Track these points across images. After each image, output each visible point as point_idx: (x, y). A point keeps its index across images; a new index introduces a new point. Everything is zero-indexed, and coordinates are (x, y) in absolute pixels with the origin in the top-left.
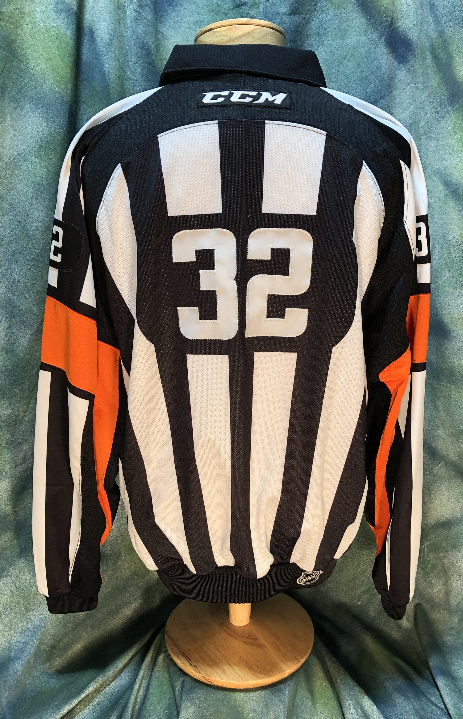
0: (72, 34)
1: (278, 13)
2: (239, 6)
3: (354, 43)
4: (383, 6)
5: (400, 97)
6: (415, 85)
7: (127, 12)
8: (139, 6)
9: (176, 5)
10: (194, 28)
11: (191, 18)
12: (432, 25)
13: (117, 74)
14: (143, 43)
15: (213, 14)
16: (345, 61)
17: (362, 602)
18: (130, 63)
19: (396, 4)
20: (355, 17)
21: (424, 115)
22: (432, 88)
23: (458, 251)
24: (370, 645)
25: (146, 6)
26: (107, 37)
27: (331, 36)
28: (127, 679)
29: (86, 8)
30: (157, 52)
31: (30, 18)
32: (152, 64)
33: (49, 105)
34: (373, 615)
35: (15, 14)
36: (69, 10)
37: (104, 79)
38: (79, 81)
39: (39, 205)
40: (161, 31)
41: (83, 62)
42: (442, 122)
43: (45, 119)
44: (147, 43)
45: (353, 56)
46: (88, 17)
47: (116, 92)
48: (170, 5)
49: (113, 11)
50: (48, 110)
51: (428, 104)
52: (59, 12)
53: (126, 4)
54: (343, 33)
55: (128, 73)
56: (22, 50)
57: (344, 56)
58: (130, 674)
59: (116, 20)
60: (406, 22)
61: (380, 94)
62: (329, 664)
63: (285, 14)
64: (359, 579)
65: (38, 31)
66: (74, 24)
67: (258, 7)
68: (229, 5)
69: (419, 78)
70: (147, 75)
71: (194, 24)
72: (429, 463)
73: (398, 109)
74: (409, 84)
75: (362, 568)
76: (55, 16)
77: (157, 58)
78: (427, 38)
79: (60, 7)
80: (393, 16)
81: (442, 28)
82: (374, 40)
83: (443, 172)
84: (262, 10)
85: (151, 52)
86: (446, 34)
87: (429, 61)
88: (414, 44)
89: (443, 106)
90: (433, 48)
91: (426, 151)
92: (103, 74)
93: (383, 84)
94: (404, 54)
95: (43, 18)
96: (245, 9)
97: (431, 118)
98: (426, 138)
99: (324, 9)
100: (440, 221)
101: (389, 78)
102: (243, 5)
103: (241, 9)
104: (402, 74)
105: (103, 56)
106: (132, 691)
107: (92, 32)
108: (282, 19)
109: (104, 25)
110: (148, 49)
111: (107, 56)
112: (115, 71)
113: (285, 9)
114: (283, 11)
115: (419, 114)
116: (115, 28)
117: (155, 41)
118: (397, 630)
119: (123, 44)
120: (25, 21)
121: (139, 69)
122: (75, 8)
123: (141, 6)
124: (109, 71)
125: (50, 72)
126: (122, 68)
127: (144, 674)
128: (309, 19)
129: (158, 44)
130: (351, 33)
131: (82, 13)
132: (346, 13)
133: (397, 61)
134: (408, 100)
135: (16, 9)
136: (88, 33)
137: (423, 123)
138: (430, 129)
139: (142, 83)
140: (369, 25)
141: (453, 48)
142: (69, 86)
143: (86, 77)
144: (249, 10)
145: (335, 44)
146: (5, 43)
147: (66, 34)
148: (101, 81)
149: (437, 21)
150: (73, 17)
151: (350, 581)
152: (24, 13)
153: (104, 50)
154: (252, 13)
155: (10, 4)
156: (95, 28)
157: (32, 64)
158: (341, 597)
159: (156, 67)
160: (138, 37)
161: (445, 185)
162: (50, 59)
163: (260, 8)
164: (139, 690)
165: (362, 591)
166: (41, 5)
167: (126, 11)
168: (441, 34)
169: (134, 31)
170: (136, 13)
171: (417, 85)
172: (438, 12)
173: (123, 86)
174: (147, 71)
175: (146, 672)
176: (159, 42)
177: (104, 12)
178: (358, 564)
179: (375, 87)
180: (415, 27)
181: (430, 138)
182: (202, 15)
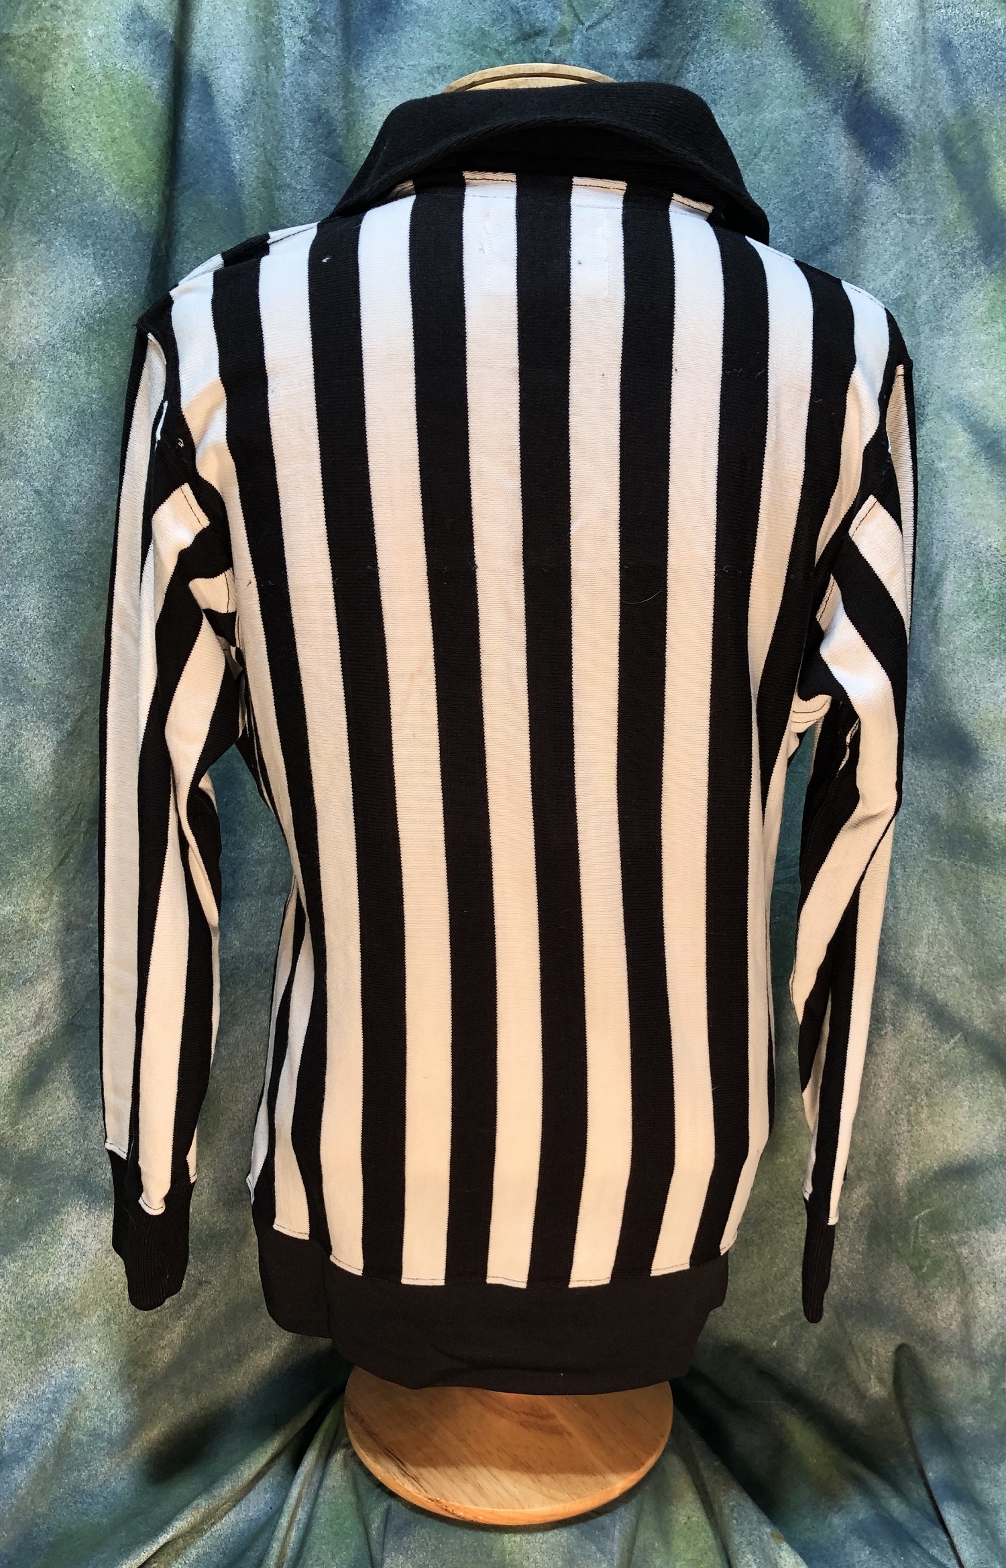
0: (162, 86)
1: (615, 54)
2: (530, 37)
3: (777, 123)
4: (842, 45)
5: (875, 240)
6: (908, 217)
7: (286, 43)
8: (311, 31)
9: (393, 31)
10: (430, 80)
11: (423, 60)
12: (947, 87)
13: (261, 176)
14: (319, 111)
15: (472, 52)
16: (756, 160)
17: (781, 1343)
18: (289, 153)
19: (868, 42)
20: (781, 66)
21: (926, 280)
22: (945, 224)
23: (998, 576)
24: (797, 1435)
25: (326, 30)
26: (238, 96)
27: (728, 105)
28: (262, 1506)
29: (195, 31)
30: (349, 131)
31: (72, 50)
32: (337, 157)
33: (109, 239)
34: (805, 1369)
35: (39, 39)
36: (157, 34)
37: (231, 186)
38: (175, 190)
39: (81, 457)
40: (357, 85)
41: (185, 149)
42: (966, 297)
43: (101, 270)
44: (327, 110)
45: (776, 151)
46: (198, 51)
47: (257, 216)
48: (379, 31)
49: (254, 39)
50: (106, 250)
51: (935, 256)
52: (134, 38)
53: (283, 25)
54: (754, 101)
55: (285, 174)
56: (52, 118)
57: (755, 150)
58: (268, 1495)
59: (262, 57)
60: (891, 79)
61: (832, 232)
62: (706, 1474)
63: (628, 56)
64: (773, 1290)
65: (88, 79)
66: (169, 66)
67: (571, 41)
68: (508, 34)
69: (916, 200)
70: (325, 179)
71: (430, 72)
72: (929, 1036)
73: (870, 266)
74: (895, 214)
75: (781, 1265)
76: (126, 47)
77: (350, 144)
78: (934, 115)
79: (139, 27)
80: (861, 66)
81: (967, 96)
82: (821, 117)
83: (967, 404)
84: (579, 47)
85: (335, 130)
86: (975, 108)
87: (939, 166)
88: (906, 127)
89: (968, 261)
90: (947, 138)
91: (930, 358)
92: (229, 174)
93: (839, 211)
94: (885, 149)
95: (101, 51)
96: (543, 43)
97: (943, 287)
98: (931, 330)
99: (712, 48)
100: (958, 509)
101: (853, 200)
102: (537, 34)
103: (534, 42)
104: (880, 191)
105: (231, 135)
106: (273, 1532)
107: (206, 84)
108: (621, 67)
109: (235, 68)
110: (329, 123)
111: (238, 137)
112: (255, 170)
113: (629, 45)
114: (625, 49)
115: (915, 279)
116: (258, 76)
117: (344, 107)
118: (857, 1401)
119: (274, 112)
120: (60, 56)
121: (309, 167)
122: (171, 31)
123: (315, 30)
124: (241, 170)
125: (113, 169)
126: (271, 162)
127: (300, 1494)
128: (681, 67)
129: (352, 114)
130: (771, 100)
131: (186, 42)
132: (761, 58)
133: (871, 162)
134: (892, 248)
135: (41, 29)
136: (198, 85)
137: (924, 298)
138: (939, 310)
139: (315, 197)
140: (809, 84)
141: (991, 139)
142: (155, 199)
143: (191, 181)
144: (551, 45)
145: (735, 123)
146: (16, 103)
147: (149, 87)
148: (225, 189)
149: (957, 79)
150: (166, 51)
151: (755, 1294)
152: (57, 39)
153: (232, 123)
154: (557, 51)
155: (28, 18)
156: (213, 76)
157: (75, 149)
158: (732, 1331)
159: (346, 164)
160: (307, 99)
161: (971, 432)
162: (114, 140)
163: (575, 42)
164: (289, 1529)
165: (781, 1317)
166: (96, 22)
167: (281, 40)
168: (965, 109)
169: (299, 85)
170: (305, 44)
171: (912, 216)
172: (959, 62)
173: (272, 202)
174: (326, 170)
175: (305, 1490)
176: (352, 109)
177: (234, 42)
178: (771, 1258)
179: (822, 217)
180: (909, 92)
181: (939, 329)
182: (449, 54)
